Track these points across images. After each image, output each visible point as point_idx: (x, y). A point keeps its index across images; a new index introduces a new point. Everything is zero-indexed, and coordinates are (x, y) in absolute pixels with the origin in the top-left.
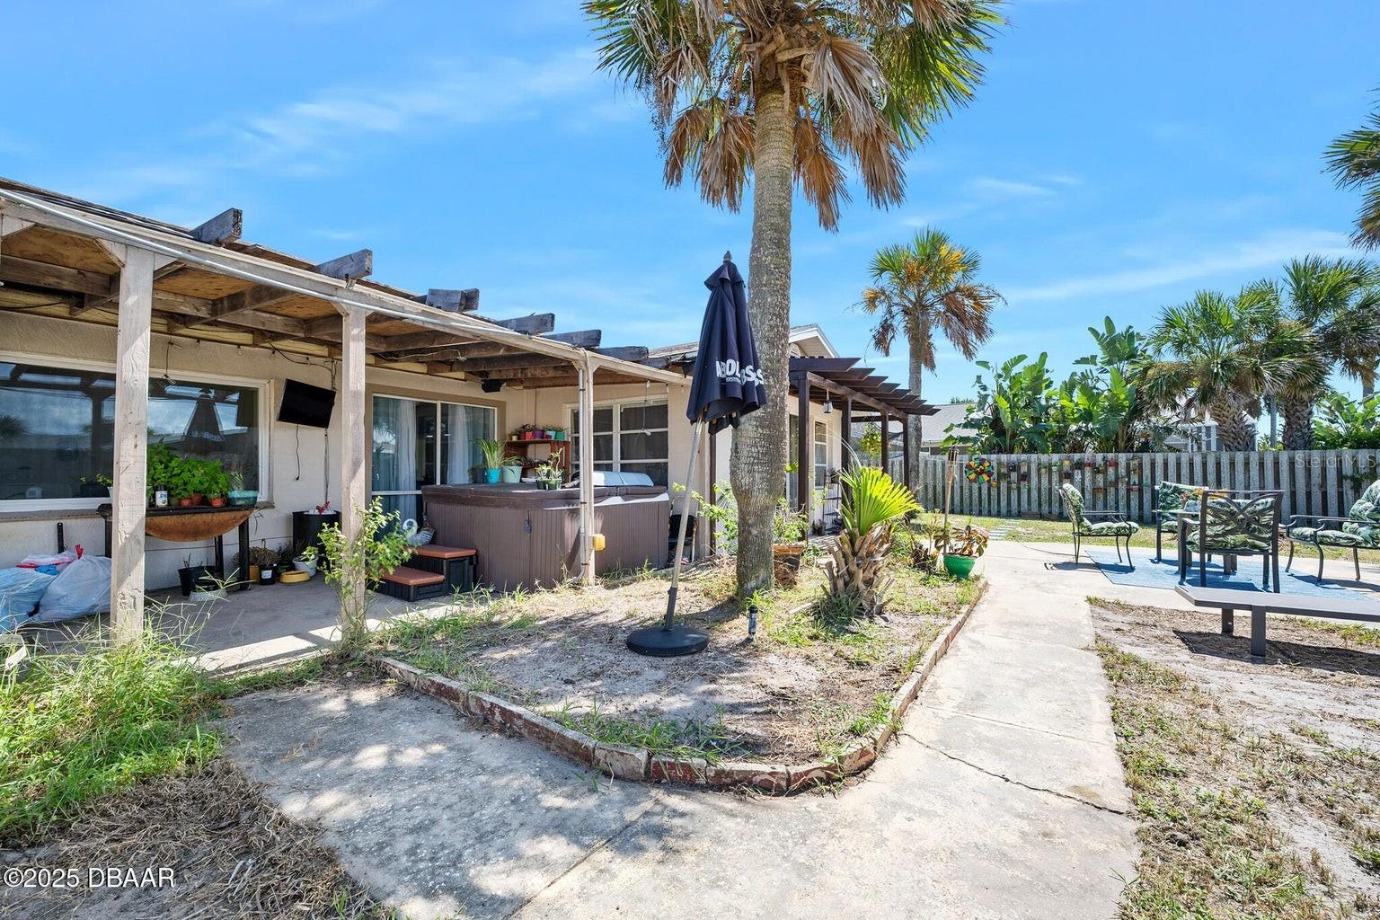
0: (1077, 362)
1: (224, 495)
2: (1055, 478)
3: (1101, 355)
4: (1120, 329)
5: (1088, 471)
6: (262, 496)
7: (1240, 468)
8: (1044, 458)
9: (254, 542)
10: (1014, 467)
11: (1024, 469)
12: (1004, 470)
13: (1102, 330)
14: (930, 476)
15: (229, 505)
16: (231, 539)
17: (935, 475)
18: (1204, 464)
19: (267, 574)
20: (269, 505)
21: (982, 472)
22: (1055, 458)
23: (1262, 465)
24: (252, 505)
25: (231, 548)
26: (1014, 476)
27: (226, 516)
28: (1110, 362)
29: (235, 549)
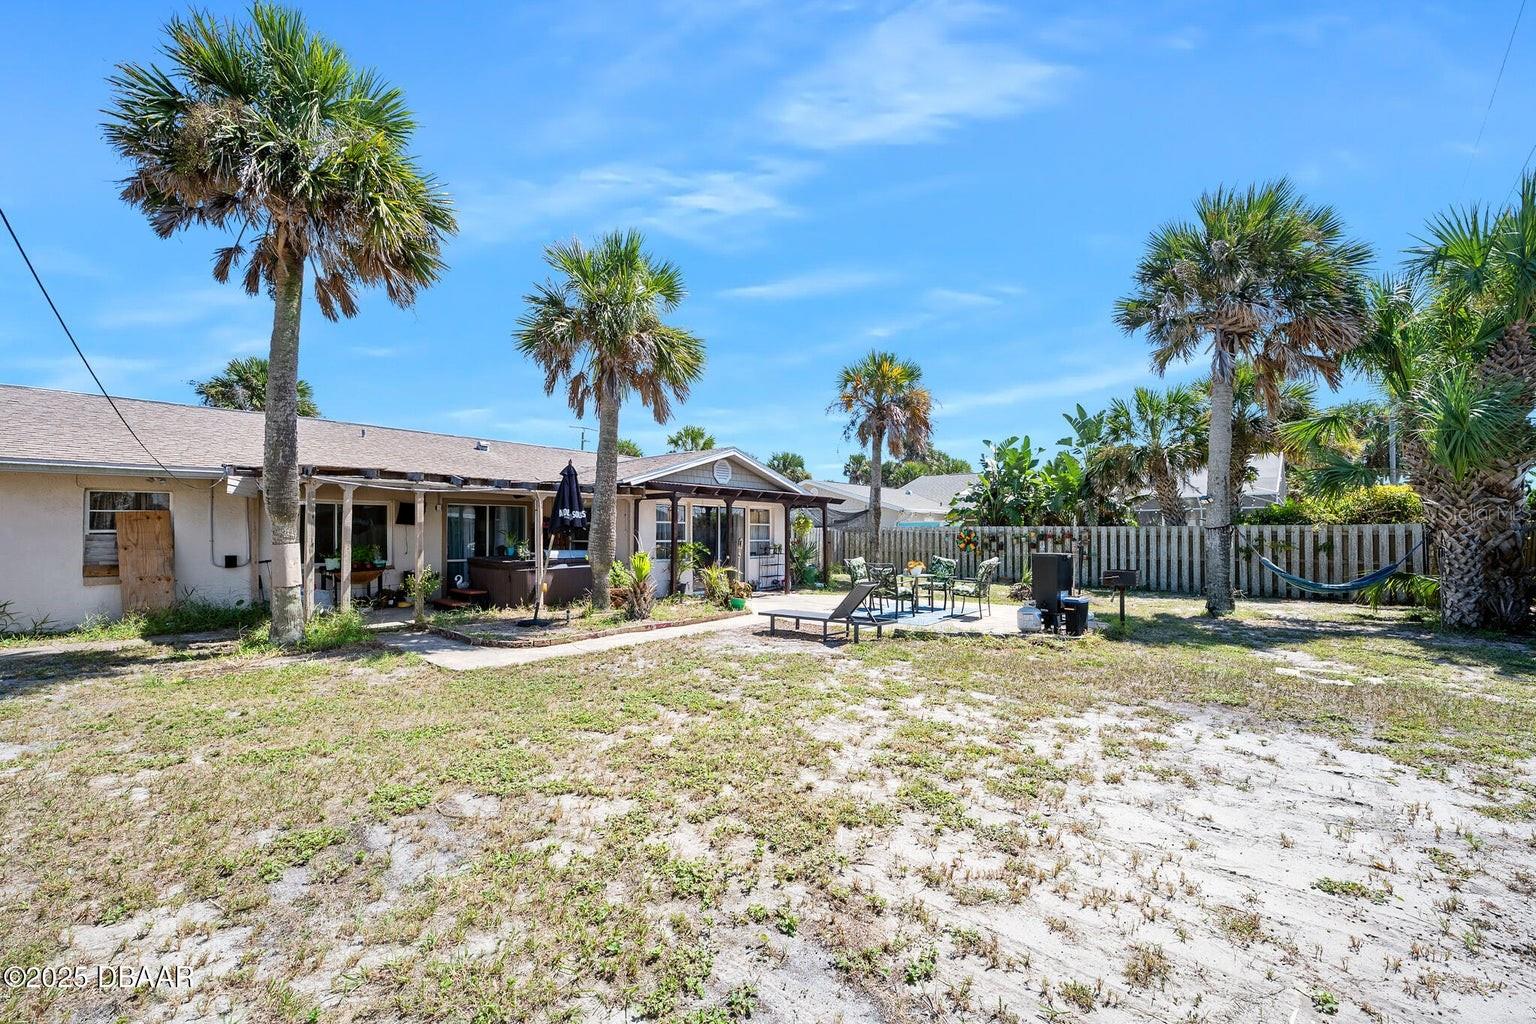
0: (1059, 443)
1: (372, 563)
2: (1025, 547)
3: (1076, 437)
4: (1091, 414)
5: (1050, 540)
6: (389, 563)
7: (1174, 540)
8: (1017, 529)
9: (385, 586)
10: (993, 538)
11: (1002, 540)
12: (986, 540)
13: (1075, 415)
14: (930, 545)
15: (374, 567)
16: (374, 583)
17: (934, 543)
18: (1138, 537)
19: (391, 602)
20: (392, 567)
21: (969, 542)
22: (1025, 530)
23: (1191, 537)
24: (384, 567)
25: (374, 589)
26: (994, 545)
27: (372, 573)
28: (1082, 445)
29: (376, 590)
